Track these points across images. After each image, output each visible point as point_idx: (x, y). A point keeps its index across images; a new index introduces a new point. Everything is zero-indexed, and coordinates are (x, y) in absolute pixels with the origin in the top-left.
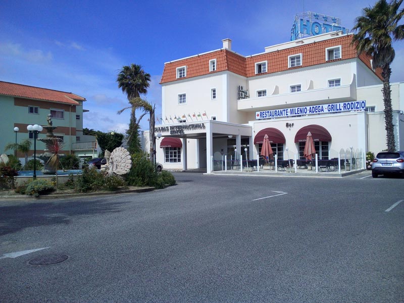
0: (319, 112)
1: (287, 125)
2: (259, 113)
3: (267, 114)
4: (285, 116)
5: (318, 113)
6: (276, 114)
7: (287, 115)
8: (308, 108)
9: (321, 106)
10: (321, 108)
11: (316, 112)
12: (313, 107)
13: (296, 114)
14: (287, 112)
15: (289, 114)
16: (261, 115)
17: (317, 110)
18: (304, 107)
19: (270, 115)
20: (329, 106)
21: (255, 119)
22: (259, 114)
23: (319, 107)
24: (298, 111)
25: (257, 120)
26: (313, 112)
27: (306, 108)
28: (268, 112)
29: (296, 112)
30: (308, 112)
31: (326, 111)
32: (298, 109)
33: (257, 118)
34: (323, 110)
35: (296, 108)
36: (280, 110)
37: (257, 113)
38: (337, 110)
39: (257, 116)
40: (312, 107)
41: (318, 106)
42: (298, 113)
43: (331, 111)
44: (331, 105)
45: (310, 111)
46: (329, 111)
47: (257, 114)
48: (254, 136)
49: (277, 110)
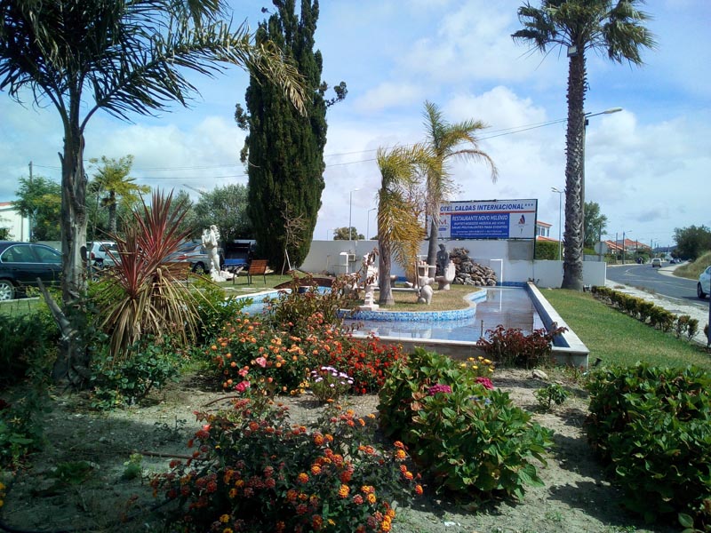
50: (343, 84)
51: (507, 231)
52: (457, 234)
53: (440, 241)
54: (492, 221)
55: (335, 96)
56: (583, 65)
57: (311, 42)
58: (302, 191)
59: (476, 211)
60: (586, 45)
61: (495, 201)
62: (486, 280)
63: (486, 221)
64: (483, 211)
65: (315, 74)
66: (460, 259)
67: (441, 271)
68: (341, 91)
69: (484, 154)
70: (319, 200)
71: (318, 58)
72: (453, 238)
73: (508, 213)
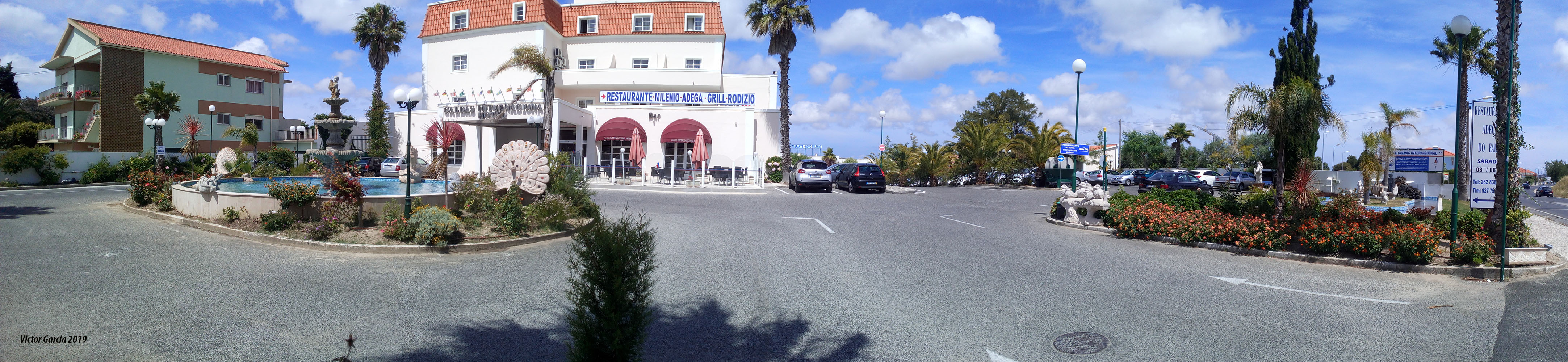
0: (696, 101)
1: (651, 116)
2: (605, 93)
3: (619, 95)
4: (648, 101)
5: (694, 103)
6: (633, 97)
7: (650, 100)
8: (681, 94)
9: (699, 94)
10: (698, 96)
11: (692, 101)
12: (688, 94)
13: (664, 101)
14: (650, 97)
15: (653, 99)
16: (608, 97)
17: (693, 99)
18: (676, 93)
19: (624, 99)
20: (710, 95)
21: (599, 103)
22: (606, 95)
23: (697, 94)
24: (667, 97)
25: (602, 103)
26: (688, 101)
27: (678, 94)
28: (621, 93)
29: (665, 98)
30: (681, 100)
31: (705, 101)
32: (667, 94)
33: (602, 100)
34: (701, 100)
35: (665, 93)
36: (639, 93)
37: (602, 93)
38: (720, 102)
39: (601, 98)
40: (686, 93)
41: (695, 93)
42: (667, 101)
43: (711, 103)
44: (712, 94)
45: (683, 100)
46: (710, 102)
47: (601, 95)
48: (597, 128)
49: (636, 93)
50: (1332, 76)
51: (1427, 167)
52: (1398, 169)
53: (1390, 173)
54: (1419, 161)
55: (1328, 83)
56: (1467, 78)
57: (1312, 50)
58: (1307, 141)
59: (1410, 155)
60: (1468, 67)
61: (1421, 149)
62: (1415, 195)
63: (1416, 161)
64: (1414, 155)
65: (1315, 68)
66: (1400, 182)
67: (1390, 189)
68: (1331, 81)
69: (1412, 125)
70: (1316, 146)
71: (1317, 59)
72: (1396, 171)
73: (1428, 157)
